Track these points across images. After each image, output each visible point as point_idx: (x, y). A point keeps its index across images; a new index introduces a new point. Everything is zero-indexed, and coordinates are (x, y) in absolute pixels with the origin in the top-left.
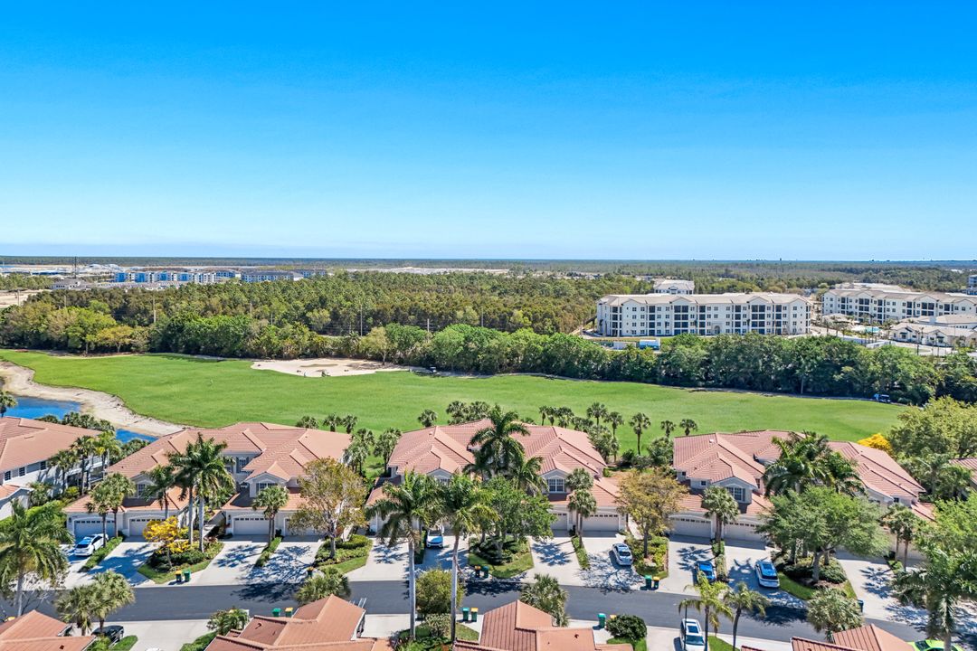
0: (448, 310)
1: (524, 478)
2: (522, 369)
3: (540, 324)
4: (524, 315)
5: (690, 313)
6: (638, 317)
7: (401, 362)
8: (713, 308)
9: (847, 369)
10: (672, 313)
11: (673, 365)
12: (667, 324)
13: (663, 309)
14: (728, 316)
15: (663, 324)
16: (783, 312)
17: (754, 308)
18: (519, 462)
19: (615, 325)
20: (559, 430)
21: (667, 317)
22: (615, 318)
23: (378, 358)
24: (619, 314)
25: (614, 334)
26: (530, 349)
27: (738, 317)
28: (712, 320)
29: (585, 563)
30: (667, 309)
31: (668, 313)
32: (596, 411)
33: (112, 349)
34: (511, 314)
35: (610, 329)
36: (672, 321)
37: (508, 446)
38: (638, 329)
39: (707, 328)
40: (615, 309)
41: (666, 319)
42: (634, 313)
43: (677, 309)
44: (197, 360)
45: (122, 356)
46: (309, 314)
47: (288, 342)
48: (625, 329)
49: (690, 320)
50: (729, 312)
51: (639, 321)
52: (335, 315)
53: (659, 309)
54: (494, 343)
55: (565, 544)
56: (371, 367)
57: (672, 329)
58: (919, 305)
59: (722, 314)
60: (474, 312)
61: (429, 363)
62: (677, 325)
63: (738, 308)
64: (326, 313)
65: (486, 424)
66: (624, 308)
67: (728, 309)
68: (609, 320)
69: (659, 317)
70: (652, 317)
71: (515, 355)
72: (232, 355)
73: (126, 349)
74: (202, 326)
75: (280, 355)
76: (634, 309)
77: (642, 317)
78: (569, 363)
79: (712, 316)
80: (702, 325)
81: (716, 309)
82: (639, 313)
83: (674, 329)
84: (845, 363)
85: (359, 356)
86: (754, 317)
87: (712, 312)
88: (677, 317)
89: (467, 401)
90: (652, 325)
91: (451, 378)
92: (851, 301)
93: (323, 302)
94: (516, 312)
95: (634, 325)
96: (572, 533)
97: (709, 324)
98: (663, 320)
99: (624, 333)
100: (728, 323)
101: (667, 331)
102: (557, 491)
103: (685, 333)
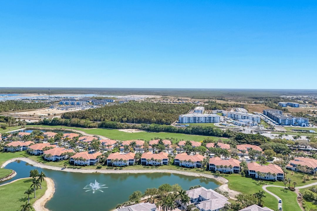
0: (150, 118)
1: (163, 145)
2: (164, 131)
3: (168, 121)
4: (165, 120)
5: (196, 119)
7: (144, 130)
9: (211, 132)
10: (193, 119)
11: (187, 131)
16: (215, 118)
17: (209, 118)
18: (163, 143)
19: (182, 121)
20: (167, 140)
21: (192, 119)
22: (182, 120)
23: (139, 129)
25: (182, 123)
26: (165, 128)
27: (206, 119)
29: (168, 152)
32: (172, 138)
33: (92, 127)
34: (162, 119)
35: (181, 122)
36: (193, 120)
37: (162, 142)
38: (186, 122)
39: (200, 121)
40: (182, 118)
41: (192, 120)
44: (108, 129)
45: (94, 128)
46: (123, 119)
47: (124, 126)
48: (184, 122)
49: (196, 120)
51: (187, 120)
52: (128, 119)
53: (190, 118)
54: (159, 127)
55: (167, 151)
56: (138, 131)
57: (193, 122)
59: (203, 119)
60: (155, 119)
61: (148, 130)
62: (194, 121)
63: (206, 118)
64: (126, 119)
65: (159, 140)
66: (184, 118)
67: (204, 118)
68: (181, 120)
70: (189, 120)
71: (163, 129)
72: (114, 128)
73: (95, 127)
74: (109, 123)
75: (123, 128)
76: (186, 118)
78: (171, 130)
80: (199, 121)
84: (211, 131)
85: (136, 128)
86: (209, 119)
87: (201, 118)
88: (194, 119)
89: (157, 137)
90: (189, 121)
91: (152, 133)
93: (125, 116)
94: (163, 119)
95: (186, 121)
96: (168, 150)
98: (191, 120)
102: (166, 146)
103: (195, 123)
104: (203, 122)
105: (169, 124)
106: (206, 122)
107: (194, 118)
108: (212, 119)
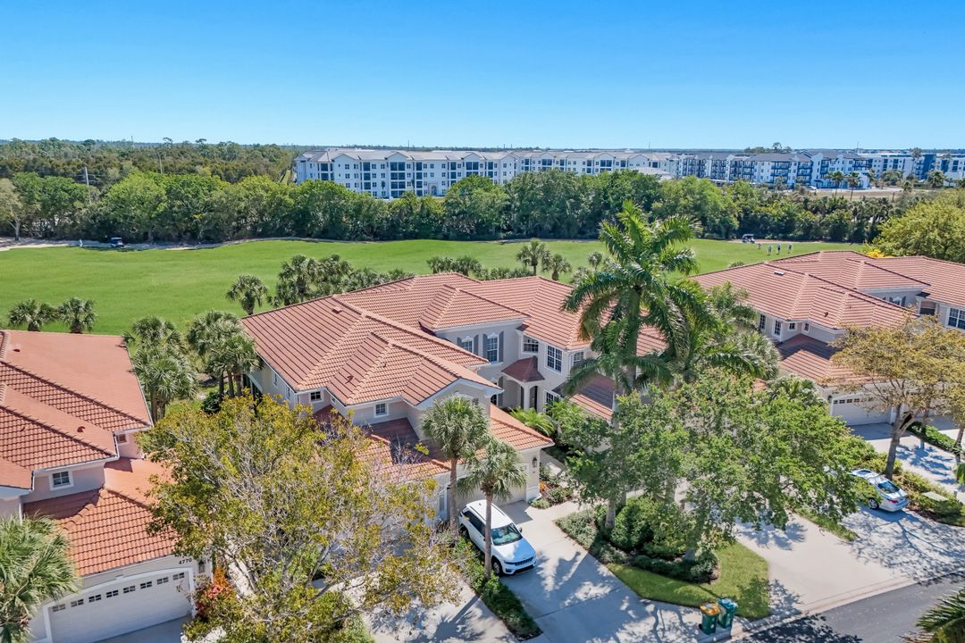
6: (352, 176)
8: (429, 166)
10: (388, 171)
12: (383, 184)
13: (378, 166)
14: (444, 175)
15: (379, 185)
21: (383, 175)
22: (325, 177)
24: (329, 172)
27: (454, 176)
28: (429, 179)
30: (383, 166)
31: (383, 171)
36: (389, 181)
39: (424, 188)
40: (324, 167)
41: (382, 178)
42: (347, 172)
43: (393, 166)
50: (445, 170)
51: (352, 181)
53: (374, 166)
57: (389, 190)
58: (597, 164)
62: (394, 186)
63: (453, 166)
66: (335, 165)
69: (375, 175)
70: (367, 177)
76: (347, 167)
77: (356, 176)
79: (429, 175)
81: (432, 166)
82: (352, 171)
83: (391, 190)
86: (469, 175)
87: (429, 170)
88: (393, 176)
90: (368, 186)
92: (534, 163)
97: (426, 183)
98: (379, 180)
100: (443, 183)
101: (384, 193)
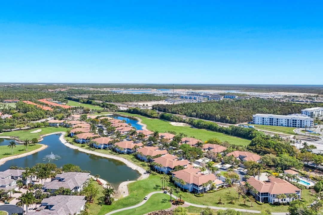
5: (274, 120)
16: (303, 122)
17: (293, 120)
21: (268, 120)
25: (254, 123)
27: (288, 122)
28: (281, 122)
34: (226, 117)
36: (269, 122)
38: (260, 123)
49: (274, 122)
51: (260, 121)
53: (265, 118)
56: (186, 125)
57: (269, 124)
59: (284, 121)
63: (288, 120)
64: (195, 113)
67: (286, 120)
70: (263, 120)
80: (277, 123)
81: (282, 119)
82: (260, 119)
86: (293, 122)
87: (281, 120)
90: (263, 122)
95: (258, 122)
97: (280, 123)
99: (256, 123)
100: (285, 123)
103: (272, 125)
104: (284, 125)
105: (234, 123)
106: (288, 126)
107: (270, 119)
108: (298, 123)
